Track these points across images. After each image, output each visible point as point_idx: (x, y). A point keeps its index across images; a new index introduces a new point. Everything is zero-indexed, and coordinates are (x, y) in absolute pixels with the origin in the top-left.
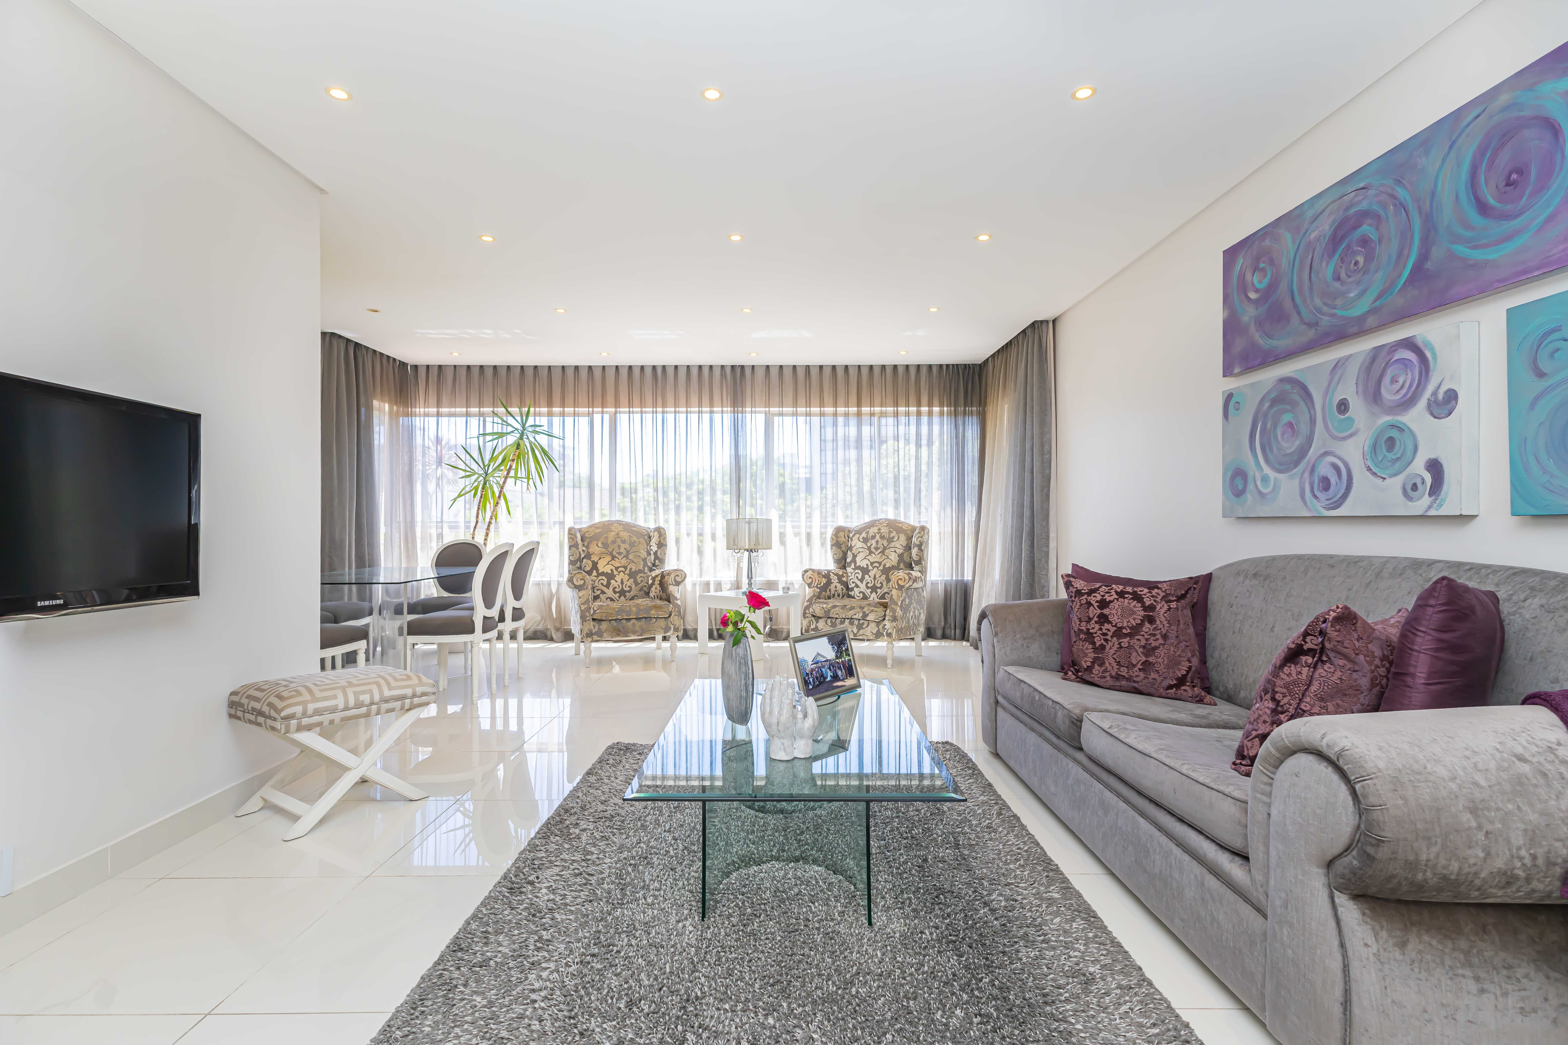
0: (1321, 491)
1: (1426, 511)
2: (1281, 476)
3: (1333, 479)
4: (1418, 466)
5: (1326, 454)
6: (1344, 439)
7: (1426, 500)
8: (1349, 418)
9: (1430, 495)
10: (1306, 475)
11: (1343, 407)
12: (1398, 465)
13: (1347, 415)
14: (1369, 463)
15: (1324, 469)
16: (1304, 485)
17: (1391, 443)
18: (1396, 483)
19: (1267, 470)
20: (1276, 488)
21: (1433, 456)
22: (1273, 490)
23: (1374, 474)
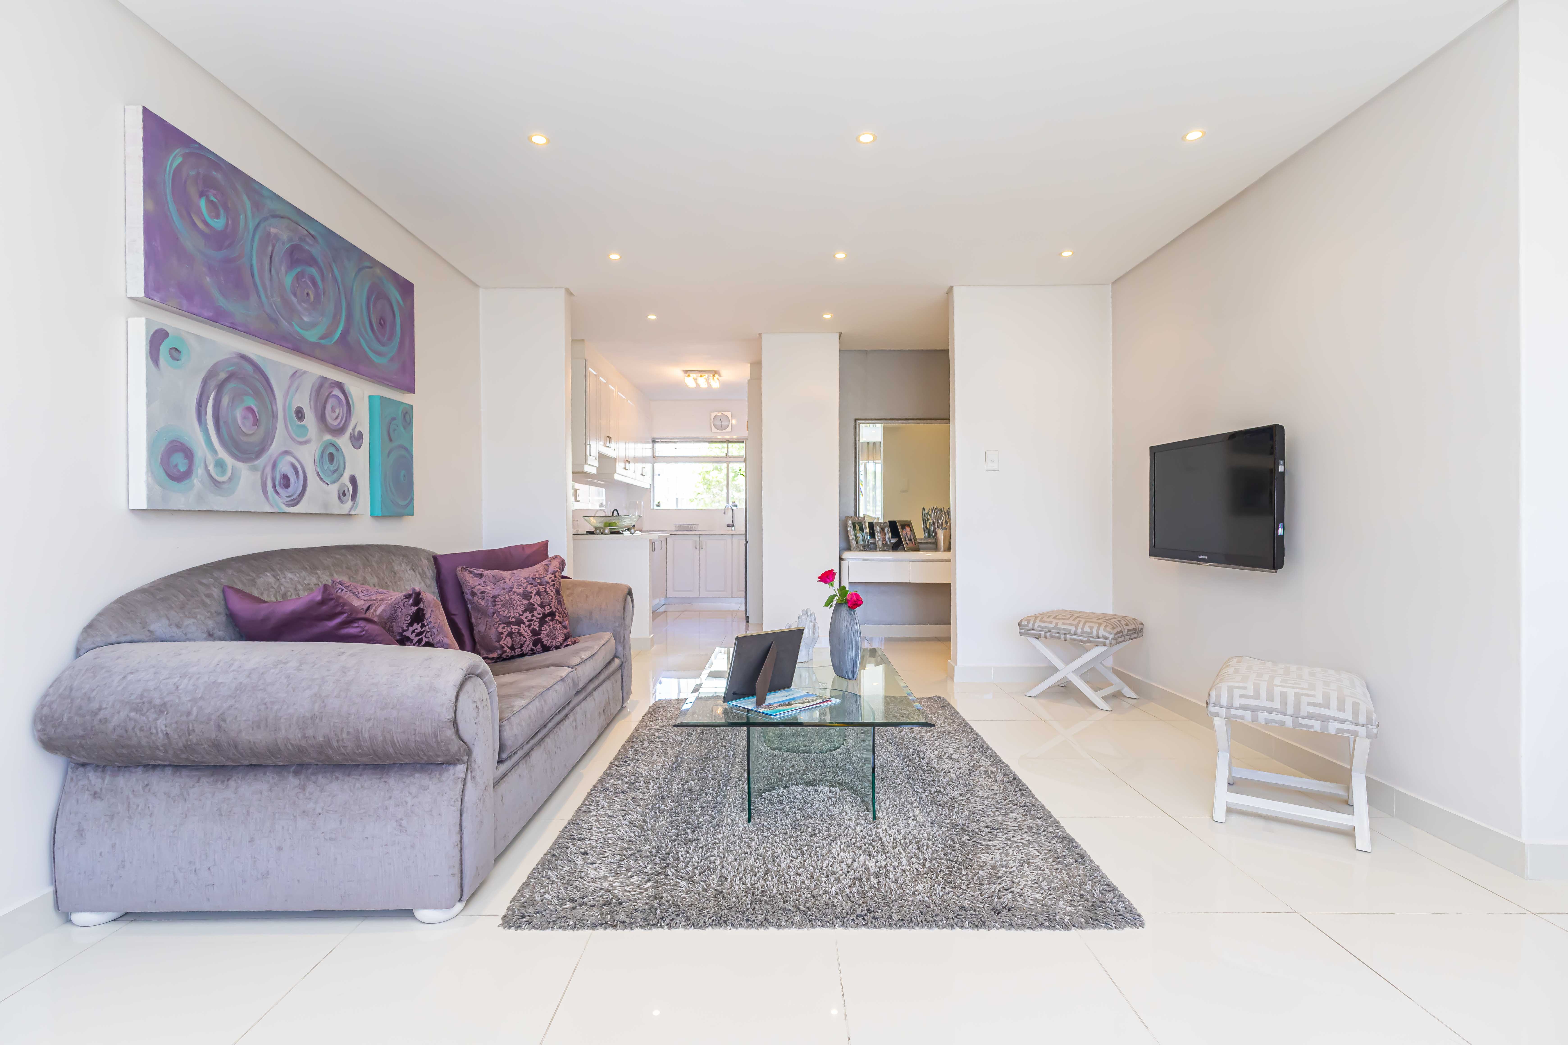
0: (282, 488)
1: (350, 511)
2: (240, 465)
3: (292, 479)
4: (346, 479)
5: (286, 453)
6: (301, 443)
7: (350, 503)
8: (304, 426)
9: (352, 500)
10: (268, 469)
11: (300, 414)
12: (335, 475)
13: (303, 423)
14: (318, 469)
15: (284, 467)
16: (266, 479)
17: (331, 457)
18: (334, 489)
19: (223, 454)
20: (234, 478)
21: (353, 473)
22: (230, 479)
23: (322, 479)
